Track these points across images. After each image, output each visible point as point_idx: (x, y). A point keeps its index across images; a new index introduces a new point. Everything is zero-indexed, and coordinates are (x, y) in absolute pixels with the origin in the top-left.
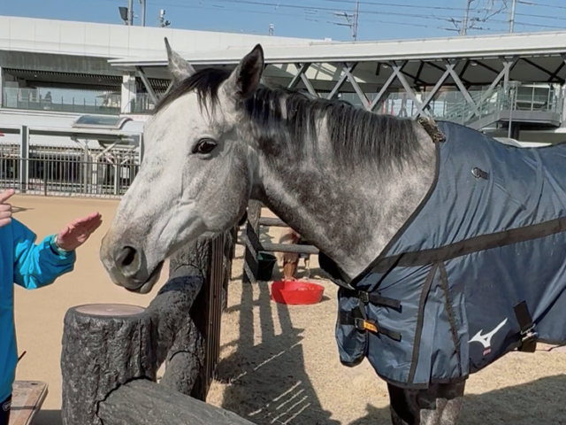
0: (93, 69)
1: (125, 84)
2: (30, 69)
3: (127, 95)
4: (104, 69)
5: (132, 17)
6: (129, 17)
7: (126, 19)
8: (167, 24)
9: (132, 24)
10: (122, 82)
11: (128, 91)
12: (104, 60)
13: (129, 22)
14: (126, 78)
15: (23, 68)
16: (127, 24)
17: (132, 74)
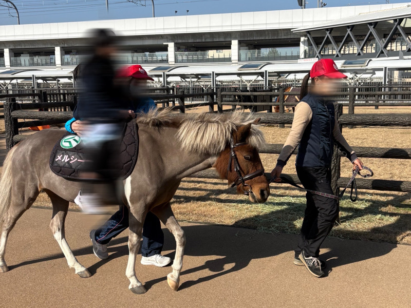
0: (285, 35)
1: (302, 42)
2: (252, 39)
3: (303, 48)
4: (290, 35)
5: (305, 4)
6: (303, 4)
7: (302, 5)
8: (325, 5)
9: (305, 8)
10: (300, 41)
11: (303, 45)
12: (289, 30)
13: (303, 7)
14: (302, 39)
15: (249, 39)
16: (302, 8)
17: (305, 36)
